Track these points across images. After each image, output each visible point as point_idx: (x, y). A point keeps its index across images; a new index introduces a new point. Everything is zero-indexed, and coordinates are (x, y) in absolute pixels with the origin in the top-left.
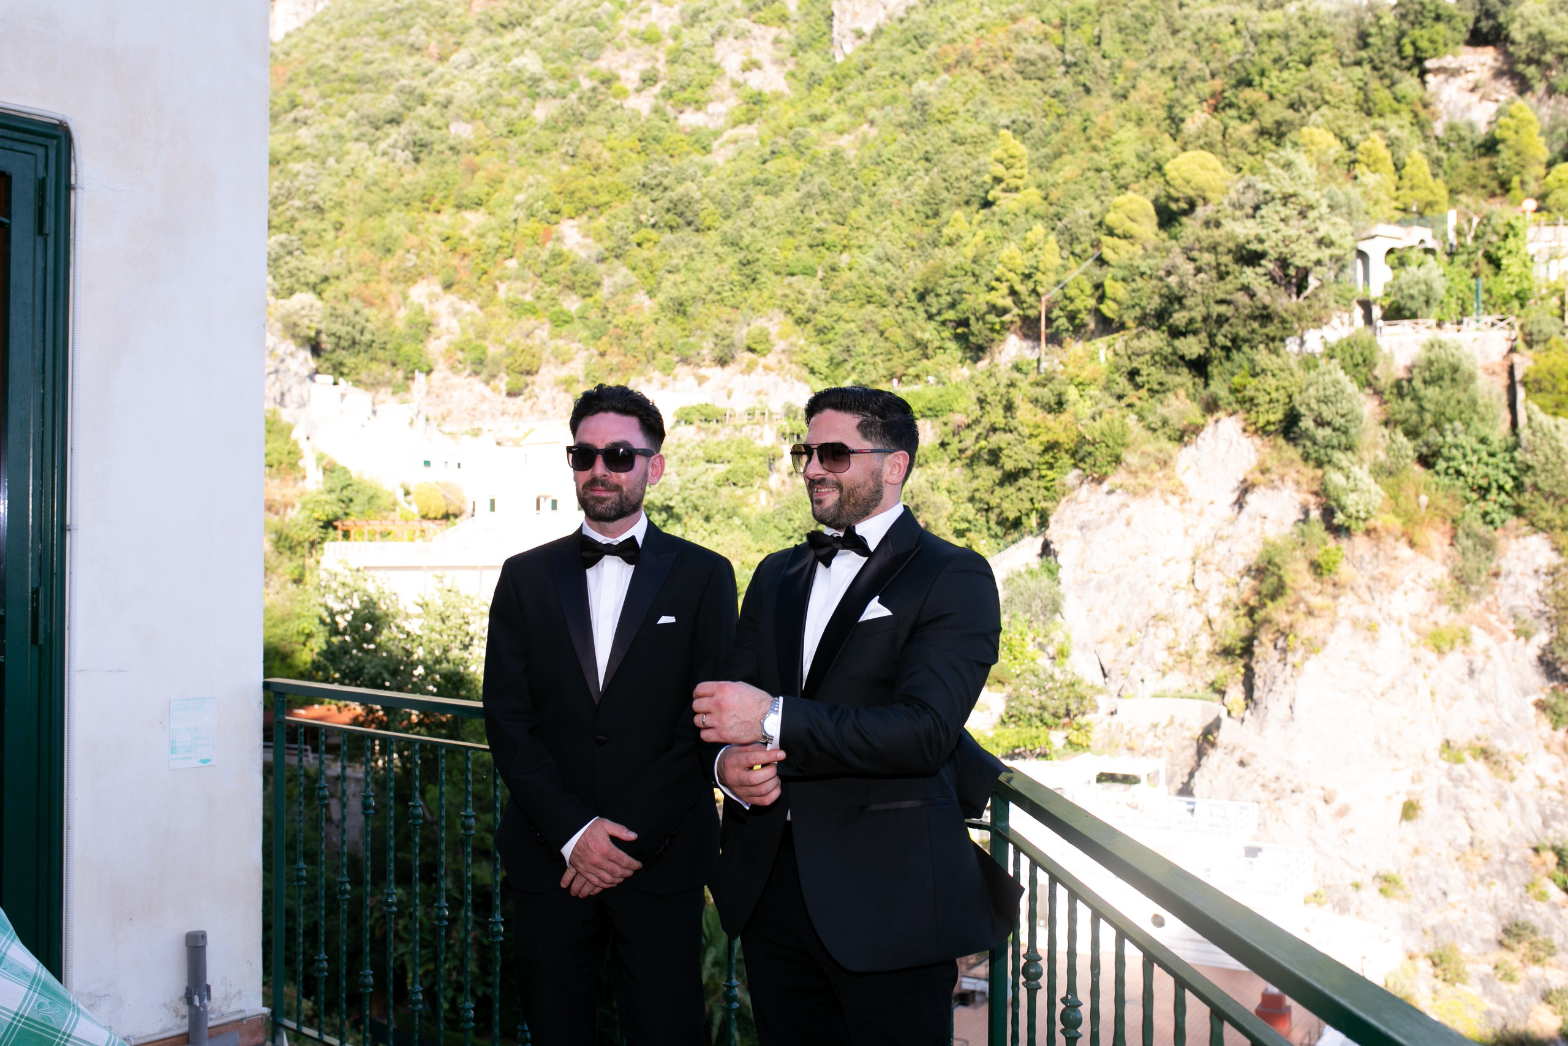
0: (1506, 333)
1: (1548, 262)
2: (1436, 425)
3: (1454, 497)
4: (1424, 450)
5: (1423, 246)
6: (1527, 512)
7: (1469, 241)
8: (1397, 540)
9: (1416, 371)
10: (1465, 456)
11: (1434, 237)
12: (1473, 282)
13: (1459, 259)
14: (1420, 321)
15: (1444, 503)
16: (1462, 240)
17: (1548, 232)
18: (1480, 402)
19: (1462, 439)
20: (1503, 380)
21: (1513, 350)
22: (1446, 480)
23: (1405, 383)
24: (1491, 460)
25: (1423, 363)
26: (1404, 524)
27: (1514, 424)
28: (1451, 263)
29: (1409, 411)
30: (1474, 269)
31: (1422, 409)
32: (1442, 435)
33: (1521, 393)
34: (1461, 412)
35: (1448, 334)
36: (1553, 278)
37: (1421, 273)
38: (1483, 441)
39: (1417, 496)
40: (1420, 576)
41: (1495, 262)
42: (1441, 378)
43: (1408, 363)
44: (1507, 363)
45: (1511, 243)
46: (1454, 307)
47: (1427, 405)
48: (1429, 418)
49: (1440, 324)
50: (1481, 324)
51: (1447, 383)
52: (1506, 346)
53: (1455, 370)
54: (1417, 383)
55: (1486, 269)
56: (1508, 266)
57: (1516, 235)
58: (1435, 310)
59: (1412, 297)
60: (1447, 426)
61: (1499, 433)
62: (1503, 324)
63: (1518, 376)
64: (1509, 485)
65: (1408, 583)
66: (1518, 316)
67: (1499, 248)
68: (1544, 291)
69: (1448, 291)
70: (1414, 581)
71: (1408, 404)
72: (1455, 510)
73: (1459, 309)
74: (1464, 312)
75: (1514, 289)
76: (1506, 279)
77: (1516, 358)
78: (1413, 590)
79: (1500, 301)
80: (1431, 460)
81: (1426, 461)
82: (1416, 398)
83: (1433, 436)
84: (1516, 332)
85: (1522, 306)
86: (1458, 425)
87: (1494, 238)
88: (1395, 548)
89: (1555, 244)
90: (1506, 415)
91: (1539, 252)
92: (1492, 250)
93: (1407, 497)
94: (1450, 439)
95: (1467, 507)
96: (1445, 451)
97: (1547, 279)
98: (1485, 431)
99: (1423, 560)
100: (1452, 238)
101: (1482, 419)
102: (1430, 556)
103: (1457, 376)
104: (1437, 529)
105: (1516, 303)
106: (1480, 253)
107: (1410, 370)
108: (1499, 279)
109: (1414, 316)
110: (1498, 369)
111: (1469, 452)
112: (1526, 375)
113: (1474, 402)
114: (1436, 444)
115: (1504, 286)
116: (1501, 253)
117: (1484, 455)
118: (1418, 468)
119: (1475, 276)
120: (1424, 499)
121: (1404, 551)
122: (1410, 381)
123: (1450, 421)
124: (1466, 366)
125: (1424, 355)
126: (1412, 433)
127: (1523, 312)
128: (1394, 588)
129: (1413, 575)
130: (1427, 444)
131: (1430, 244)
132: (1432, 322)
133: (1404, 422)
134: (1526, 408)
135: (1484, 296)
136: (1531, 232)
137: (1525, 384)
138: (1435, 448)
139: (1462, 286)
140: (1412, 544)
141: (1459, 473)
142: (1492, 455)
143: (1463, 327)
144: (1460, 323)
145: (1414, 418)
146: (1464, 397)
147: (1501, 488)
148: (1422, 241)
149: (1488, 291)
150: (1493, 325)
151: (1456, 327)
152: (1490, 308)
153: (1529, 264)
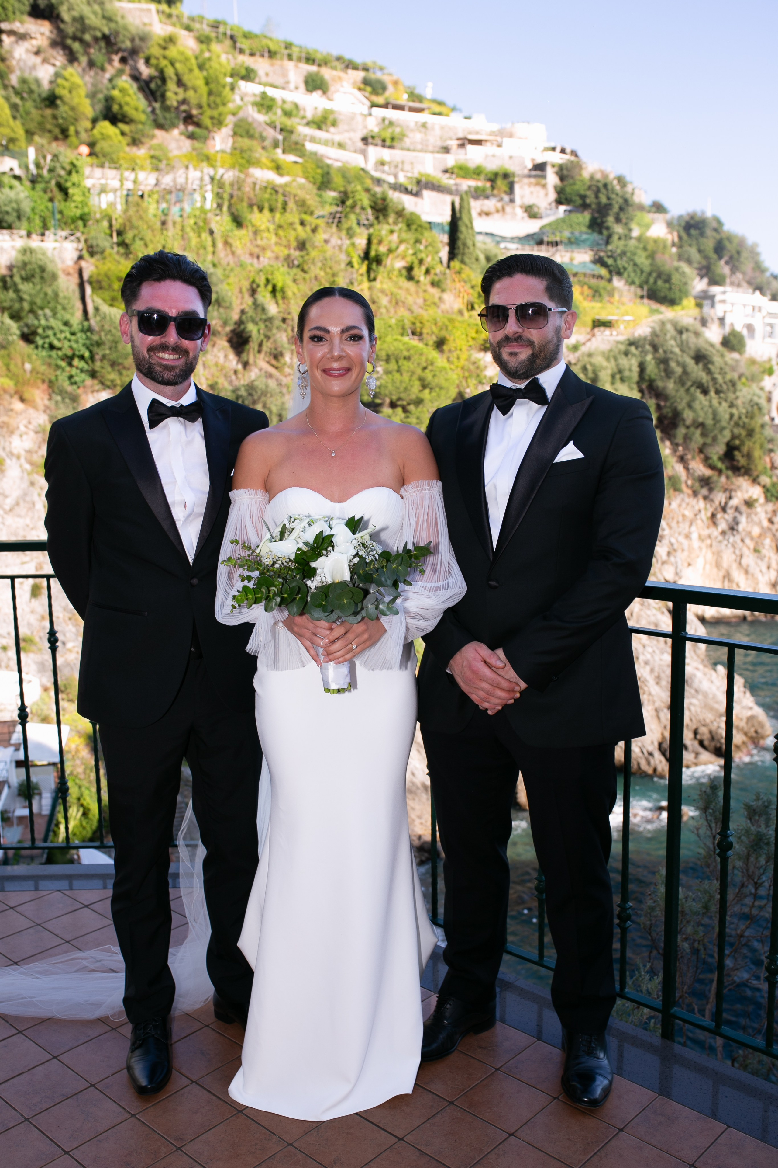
0: (75, 245)
1: (99, 194)
2: (32, 311)
3: (49, 365)
4: (26, 330)
5: (11, 173)
6: (98, 374)
7: (45, 172)
8: (12, 397)
9: (15, 270)
10: (55, 334)
11: (20, 166)
12: (50, 205)
13: (39, 186)
14: (15, 231)
15: (43, 368)
16: (40, 171)
17: (98, 172)
18: (61, 295)
19: (53, 322)
20: (75, 280)
21: (80, 258)
22: (44, 353)
23: (8, 279)
24: (73, 338)
25: (20, 264)
26: (16, 384)
27: (85, 312)
28: (33, 189)
29: (12, 300)
30: (49, 195)
31: (21, 300)
32: (37, 318)
33: (88, 290)
34: (49, 302)
35: (35, 243)
36: (104, 206)
37: (12, 194)
38: (66, 324)
39: (23, 364)
40: (30, 423)
41: (63, 190)
42: (33, 276)
43: (8, 263)
44: (77, 267)
45: (74, 177)
46: (38, 221)
47: (26, 297)
48: (26, 306)
49: (29, 235)
50: (58, 237)
51: (37, 280)
52: (75, 255)
53: (43, 269)
54: (17, 279)
55: (59, 196)
56: (73, 195)
57: (77, 172)
58: (25, 224)
59: (7, 213)
60: (40, 312)
61: (76, 318)
62: (72, 238)
63: (86, 277)
64: (87, 354)
65: (22, 428)
66: (83, 233)
67: (66, 181)
68: (98, 216)
69: (33, 210)
70: (26, 427)
71: (11, 294)
72: (51, 374)
73: (41, 224)
74: (45, 227)
75: (78, 213)
76: (73, 205)
77: (83, 264)
78: (26, 433)
79: (70, 221)
80: (31, 337)
81: (28, 337)
82: (17, 291)
83: (31, 320)
84: (82, 245)
85: (85, 226)
86: (48, 311)
87: (63, 173)
88: (10, 403)
89: (103, 181)
90: (79, 305)
91: (94, 185)
92: (62, 181)
93: (16, 365)
94: (43, 322)
95: (58, 373)
96: (40, 331)
97: (100, 207)
98: (67, 317)
99: (31, 411)
100: (32, 167)
101: (64, 309)
102: (35, 408)
103: (45, 275)
104: (38, 388)
105: (80, 223)
106: (53, 182)
107: (10, 268)
108: (68, 204)
109: (10, 227)
110: (71, 271)
111: (57, 331)
112: (91, 277)
113: (56, 295)
114: (33, 325)
115: (72, 210)
116: (69, 184)
117: (68, 335)
118: (22, 344)
119: (51, 200)
120: (28, 366)
121: (18, 406)
122: (11, 277)
123: (42, 308)
124: (50, 267)
125: (20, 257)
126: (15, 316)
127: (86, 230)
128: (12, 433)
129: (25, 422)
130: (27, 325)
131: (18, 172)
132: (23, 233)
133: (9, 308)
134: (93, 301)
135: (58, 216)
136: (87, 171)
137: (90, 283)
138: (33, 329)
139: (42, 207)
140: (22, 400)
141: (52, 347)
142: (73, 334)
143: (45, 238)
144: (43, 235)
145: (17, 306)
146: (49, 291)
147: (82, 357)
148: (12, 169)
149: (61, 212)
150: (66, 238)
151: (40, 238)
152: (63, 226)
153: (87, 194)
